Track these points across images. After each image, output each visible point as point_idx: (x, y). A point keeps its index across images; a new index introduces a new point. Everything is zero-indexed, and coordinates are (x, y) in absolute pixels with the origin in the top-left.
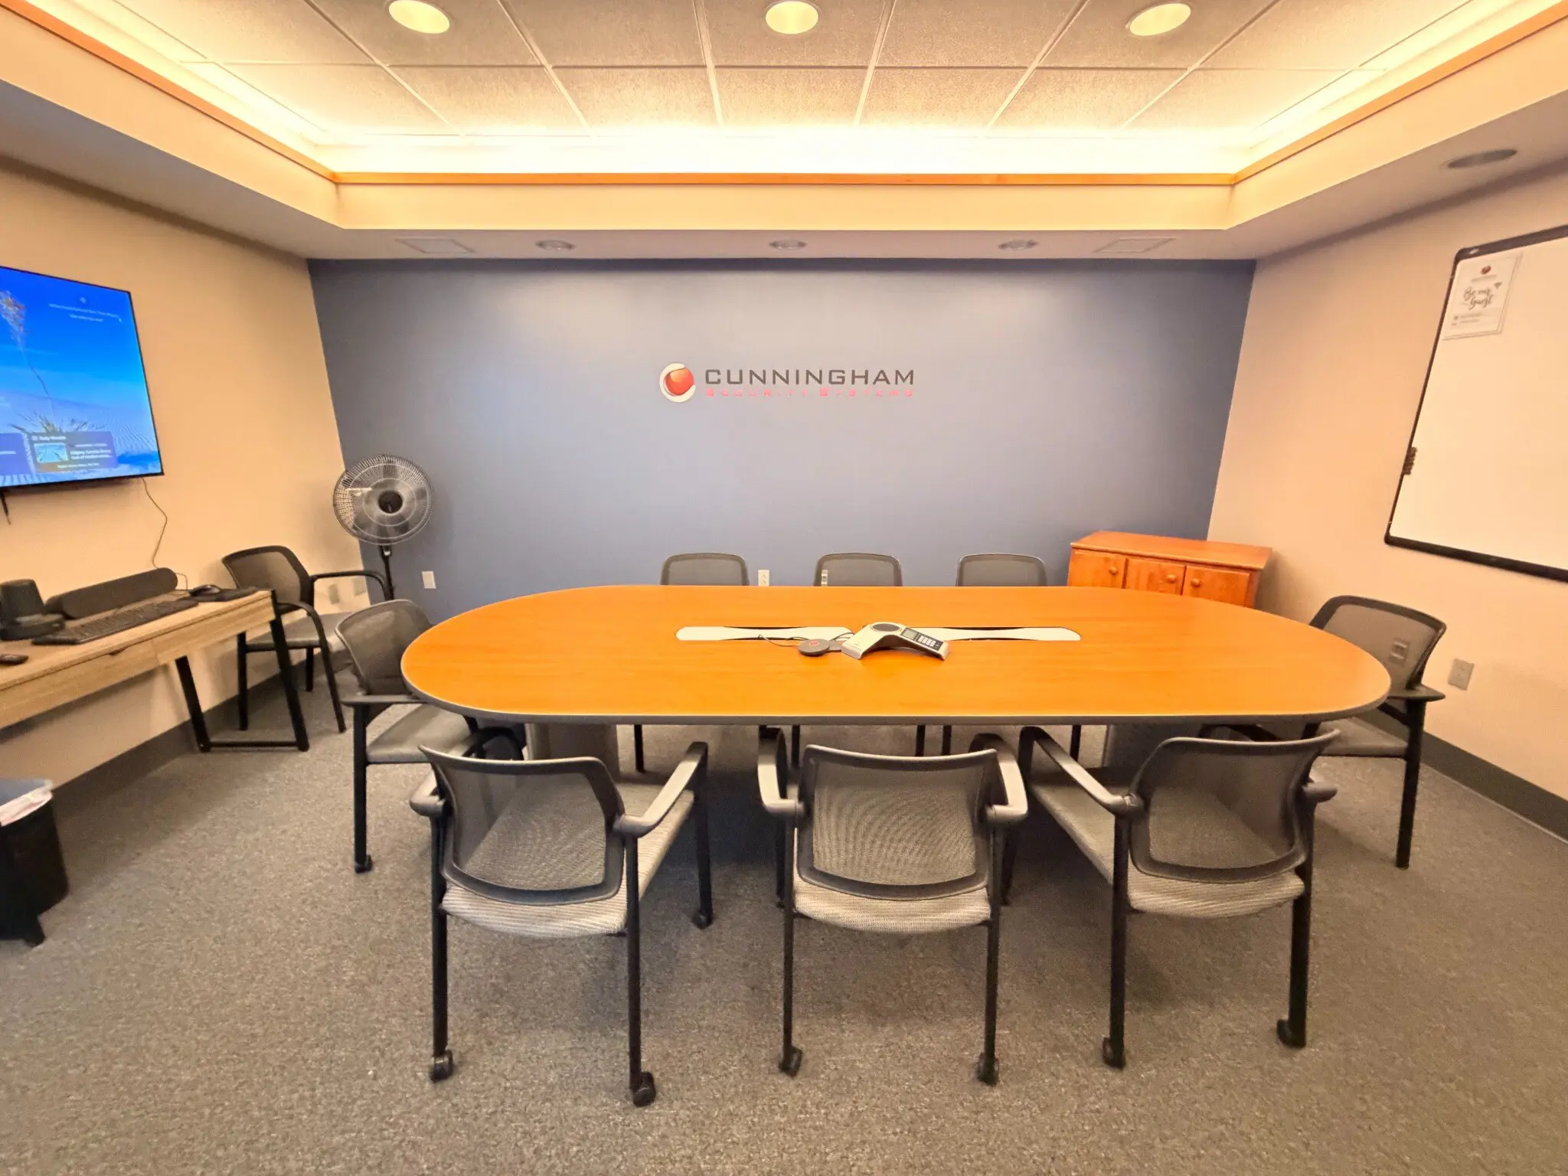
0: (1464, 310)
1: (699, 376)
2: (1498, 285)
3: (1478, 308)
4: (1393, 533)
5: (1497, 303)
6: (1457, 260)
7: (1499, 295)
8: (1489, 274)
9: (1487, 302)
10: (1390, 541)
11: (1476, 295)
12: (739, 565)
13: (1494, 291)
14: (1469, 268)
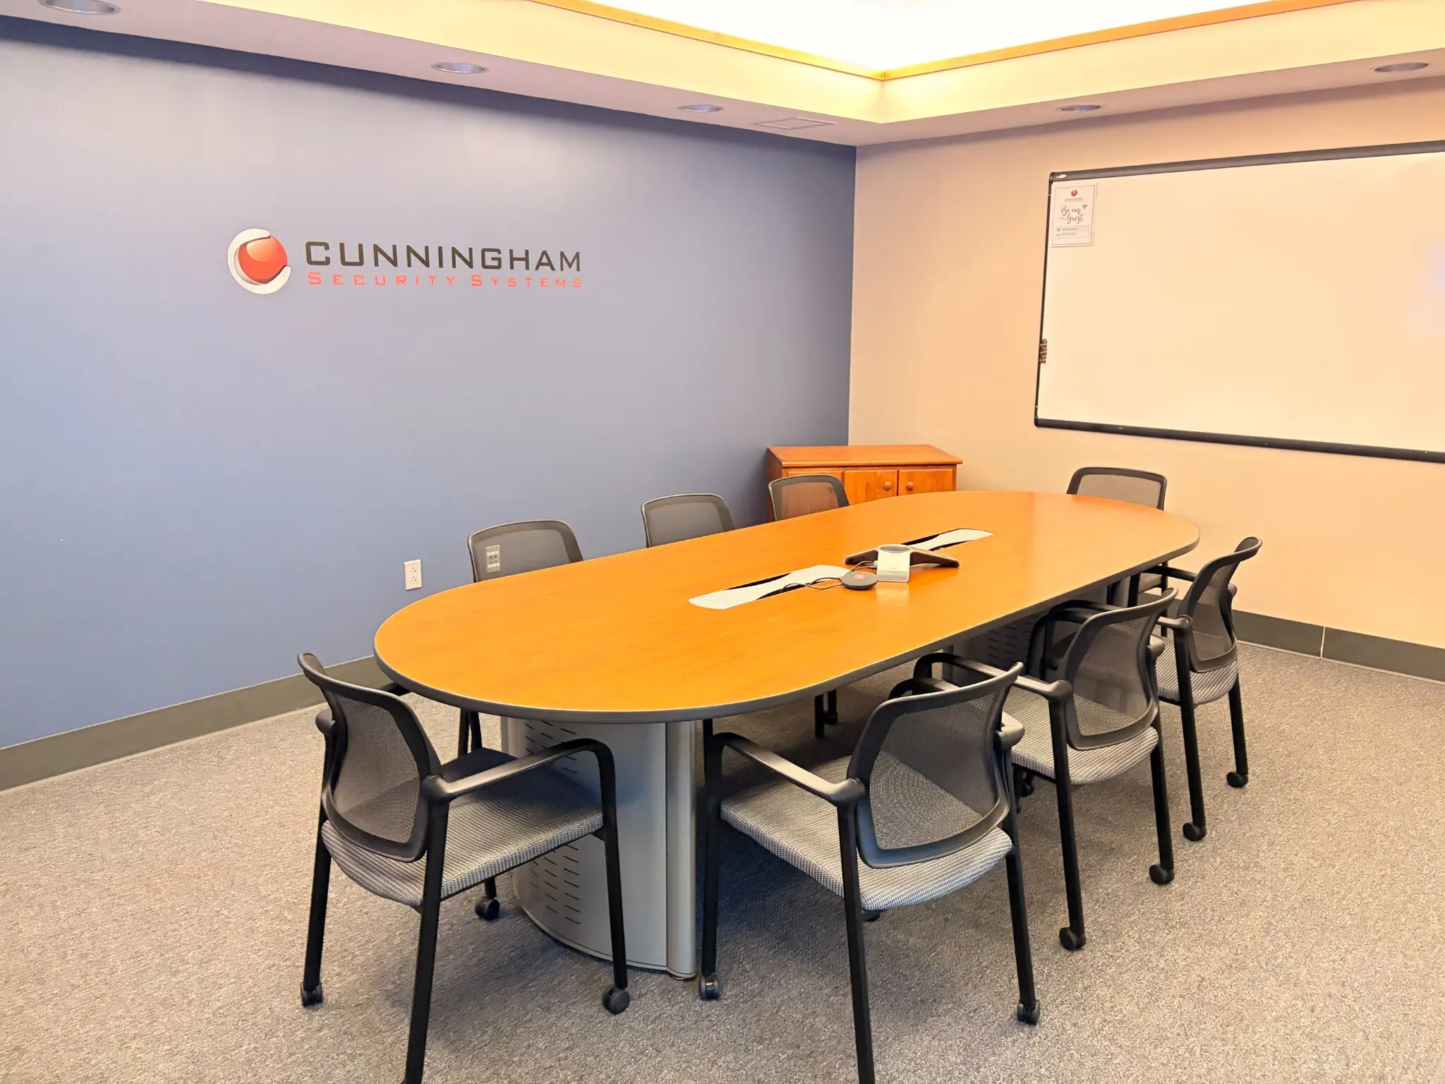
0: (1063, 223)
1: (295, 253)
2: (1085, 206)
3: (1074, 223)
4: (1040, 416)
5: (1087, 221)
6: (1051, 182)
7: (1087, 213)
8: (1077, 196)
9: (1080, 219)
10: (1039, 423)
11: (1070, 212)
12: (558, 534)
13: (1083, 211)
14: (1062, 190)
